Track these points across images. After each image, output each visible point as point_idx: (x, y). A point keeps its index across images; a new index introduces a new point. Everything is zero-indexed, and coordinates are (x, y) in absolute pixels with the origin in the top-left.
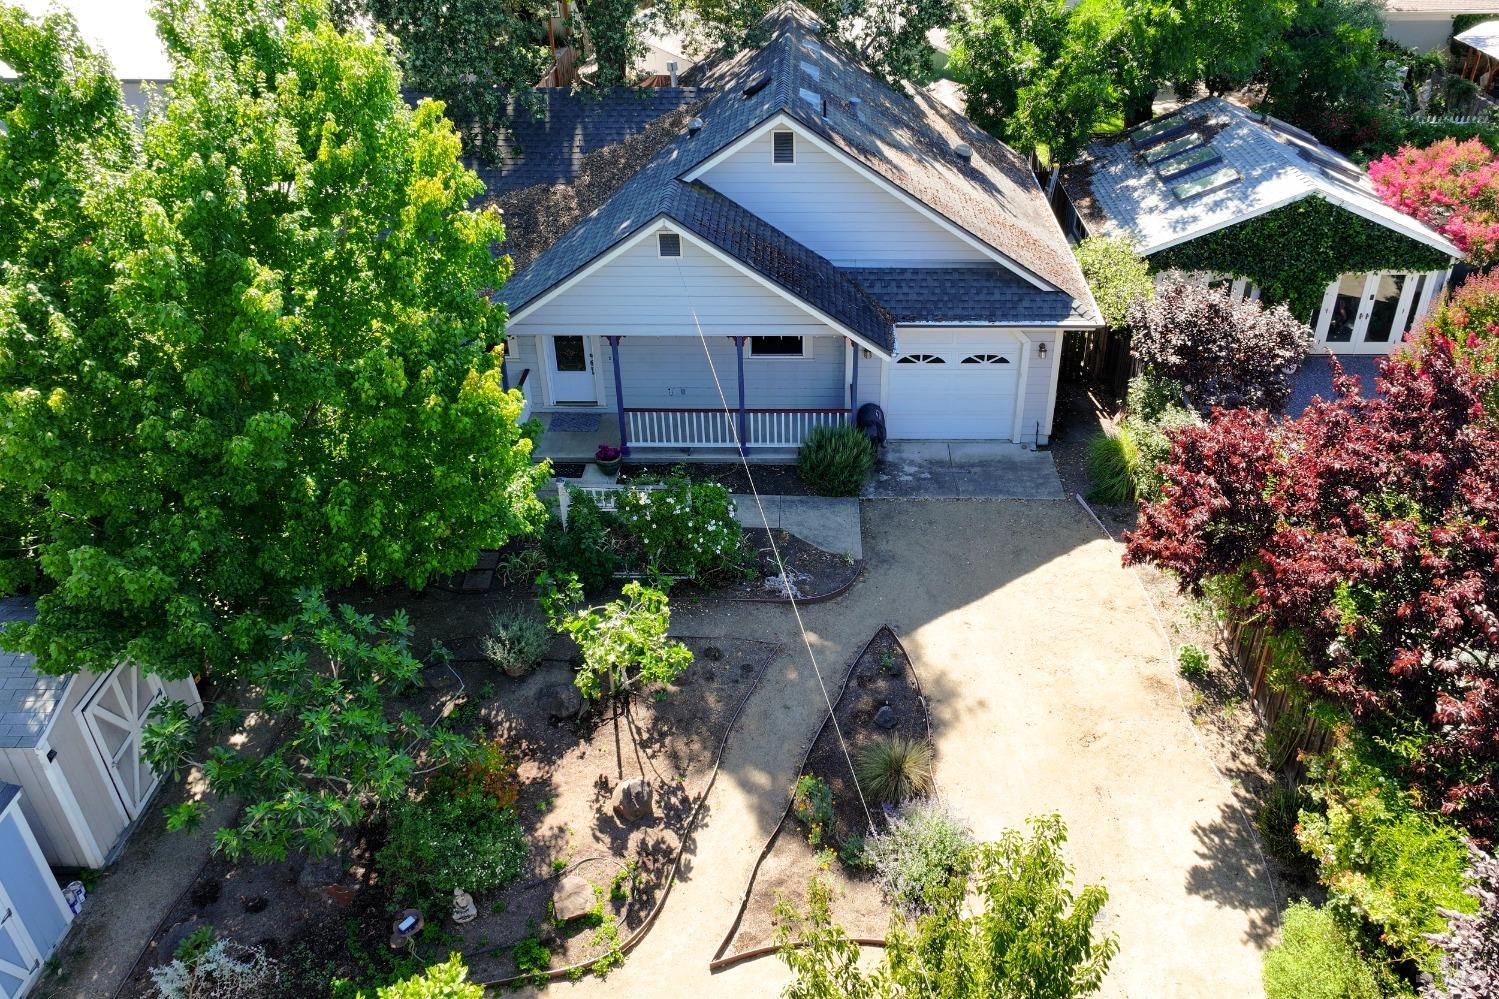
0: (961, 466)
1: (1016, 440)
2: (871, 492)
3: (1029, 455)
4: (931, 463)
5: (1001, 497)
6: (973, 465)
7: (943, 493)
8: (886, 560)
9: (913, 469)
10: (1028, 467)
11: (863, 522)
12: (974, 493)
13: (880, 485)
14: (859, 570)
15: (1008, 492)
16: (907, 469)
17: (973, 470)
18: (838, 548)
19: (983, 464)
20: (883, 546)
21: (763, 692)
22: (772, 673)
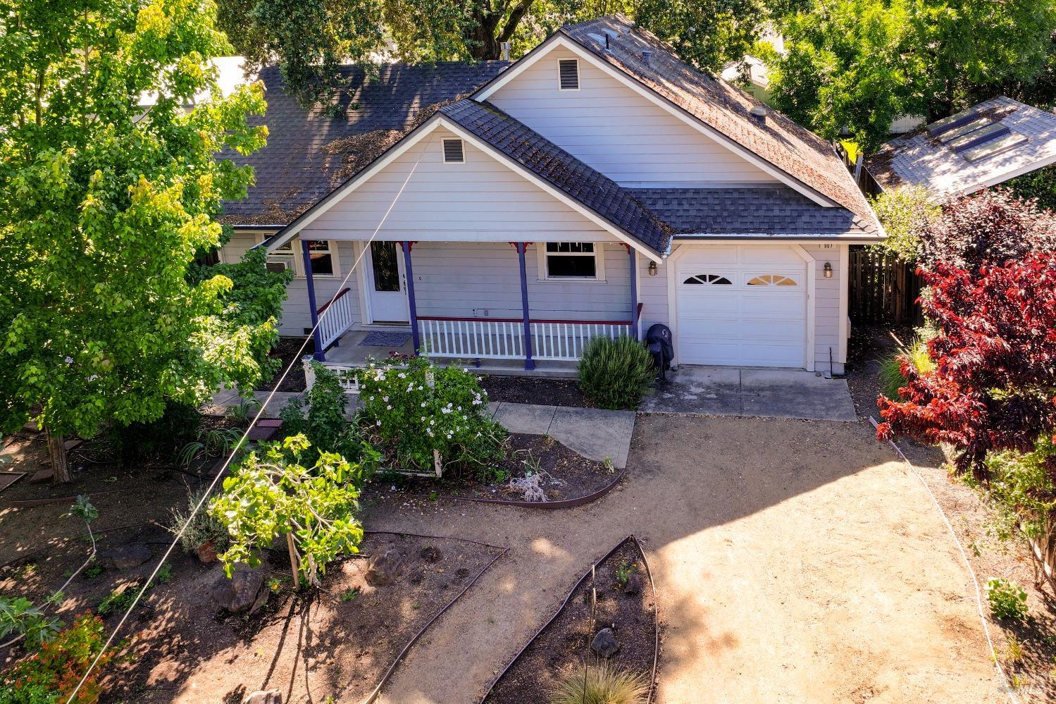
0: (751, 390)
1: (810, 368)
2: (650, 407)
3: (823, 382)
4: (720, 385)
5: (787, 417)
6: (762, 389)
7: (726, 411)
8: (650, 470)
9: (700, 390)
10: (820, 392)
11: (636, 434)
12: (759, 412)
13: (663, 402)
14: (619, 478)
15: (796, 413)
16: (693, 389)
17: (762, 394)
18: (601, 456)
19: (774, 388)
20: (650, 457)
21: (469, 602)
22: (487, 580)
